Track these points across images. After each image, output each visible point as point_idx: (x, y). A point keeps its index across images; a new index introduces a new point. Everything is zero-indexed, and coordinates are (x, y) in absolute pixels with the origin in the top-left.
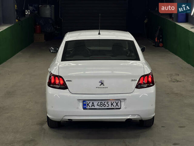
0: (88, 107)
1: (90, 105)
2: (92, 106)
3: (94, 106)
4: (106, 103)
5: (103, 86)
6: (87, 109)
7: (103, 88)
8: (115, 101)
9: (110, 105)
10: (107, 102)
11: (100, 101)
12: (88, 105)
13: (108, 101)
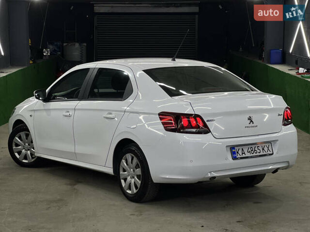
0: (239, 156)
1: (240, 152)
2: (242, 153)
3: (244, 153)
4: (256, 149)
5: (253, 125)
6: (237, 159)
7: (253, 127)
8: (265, 145)
9: (261, 150)
10: (258, 147)
11: (250, 146)
12: (238, 152)
13: (258, 145)
